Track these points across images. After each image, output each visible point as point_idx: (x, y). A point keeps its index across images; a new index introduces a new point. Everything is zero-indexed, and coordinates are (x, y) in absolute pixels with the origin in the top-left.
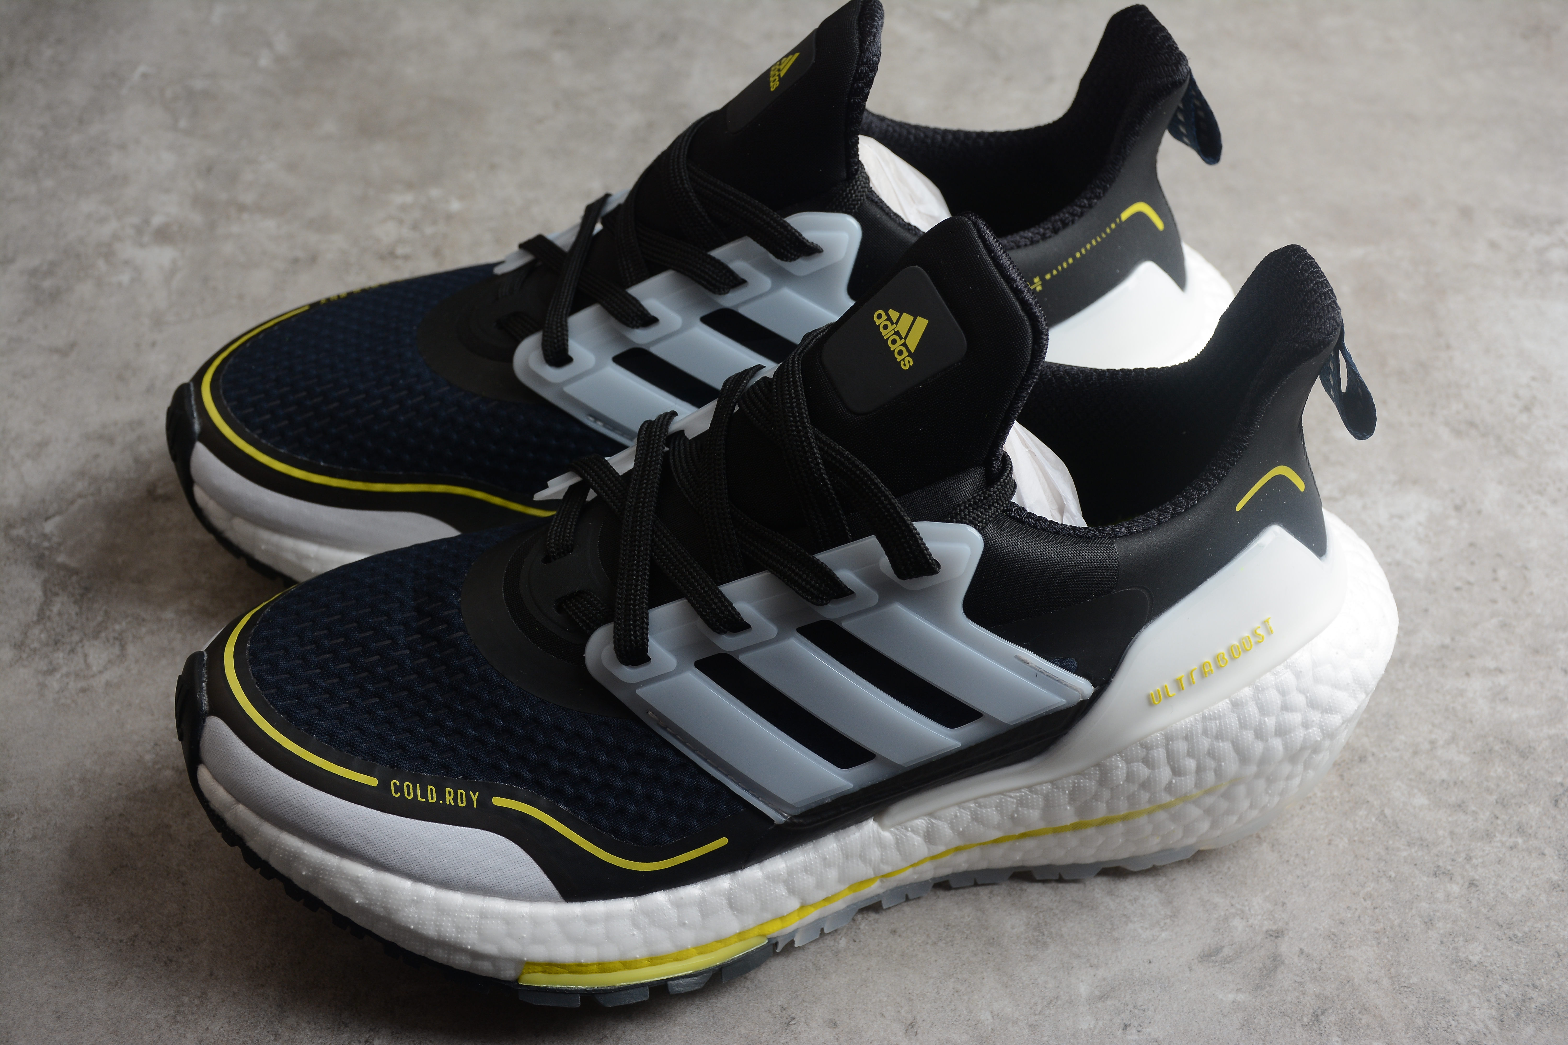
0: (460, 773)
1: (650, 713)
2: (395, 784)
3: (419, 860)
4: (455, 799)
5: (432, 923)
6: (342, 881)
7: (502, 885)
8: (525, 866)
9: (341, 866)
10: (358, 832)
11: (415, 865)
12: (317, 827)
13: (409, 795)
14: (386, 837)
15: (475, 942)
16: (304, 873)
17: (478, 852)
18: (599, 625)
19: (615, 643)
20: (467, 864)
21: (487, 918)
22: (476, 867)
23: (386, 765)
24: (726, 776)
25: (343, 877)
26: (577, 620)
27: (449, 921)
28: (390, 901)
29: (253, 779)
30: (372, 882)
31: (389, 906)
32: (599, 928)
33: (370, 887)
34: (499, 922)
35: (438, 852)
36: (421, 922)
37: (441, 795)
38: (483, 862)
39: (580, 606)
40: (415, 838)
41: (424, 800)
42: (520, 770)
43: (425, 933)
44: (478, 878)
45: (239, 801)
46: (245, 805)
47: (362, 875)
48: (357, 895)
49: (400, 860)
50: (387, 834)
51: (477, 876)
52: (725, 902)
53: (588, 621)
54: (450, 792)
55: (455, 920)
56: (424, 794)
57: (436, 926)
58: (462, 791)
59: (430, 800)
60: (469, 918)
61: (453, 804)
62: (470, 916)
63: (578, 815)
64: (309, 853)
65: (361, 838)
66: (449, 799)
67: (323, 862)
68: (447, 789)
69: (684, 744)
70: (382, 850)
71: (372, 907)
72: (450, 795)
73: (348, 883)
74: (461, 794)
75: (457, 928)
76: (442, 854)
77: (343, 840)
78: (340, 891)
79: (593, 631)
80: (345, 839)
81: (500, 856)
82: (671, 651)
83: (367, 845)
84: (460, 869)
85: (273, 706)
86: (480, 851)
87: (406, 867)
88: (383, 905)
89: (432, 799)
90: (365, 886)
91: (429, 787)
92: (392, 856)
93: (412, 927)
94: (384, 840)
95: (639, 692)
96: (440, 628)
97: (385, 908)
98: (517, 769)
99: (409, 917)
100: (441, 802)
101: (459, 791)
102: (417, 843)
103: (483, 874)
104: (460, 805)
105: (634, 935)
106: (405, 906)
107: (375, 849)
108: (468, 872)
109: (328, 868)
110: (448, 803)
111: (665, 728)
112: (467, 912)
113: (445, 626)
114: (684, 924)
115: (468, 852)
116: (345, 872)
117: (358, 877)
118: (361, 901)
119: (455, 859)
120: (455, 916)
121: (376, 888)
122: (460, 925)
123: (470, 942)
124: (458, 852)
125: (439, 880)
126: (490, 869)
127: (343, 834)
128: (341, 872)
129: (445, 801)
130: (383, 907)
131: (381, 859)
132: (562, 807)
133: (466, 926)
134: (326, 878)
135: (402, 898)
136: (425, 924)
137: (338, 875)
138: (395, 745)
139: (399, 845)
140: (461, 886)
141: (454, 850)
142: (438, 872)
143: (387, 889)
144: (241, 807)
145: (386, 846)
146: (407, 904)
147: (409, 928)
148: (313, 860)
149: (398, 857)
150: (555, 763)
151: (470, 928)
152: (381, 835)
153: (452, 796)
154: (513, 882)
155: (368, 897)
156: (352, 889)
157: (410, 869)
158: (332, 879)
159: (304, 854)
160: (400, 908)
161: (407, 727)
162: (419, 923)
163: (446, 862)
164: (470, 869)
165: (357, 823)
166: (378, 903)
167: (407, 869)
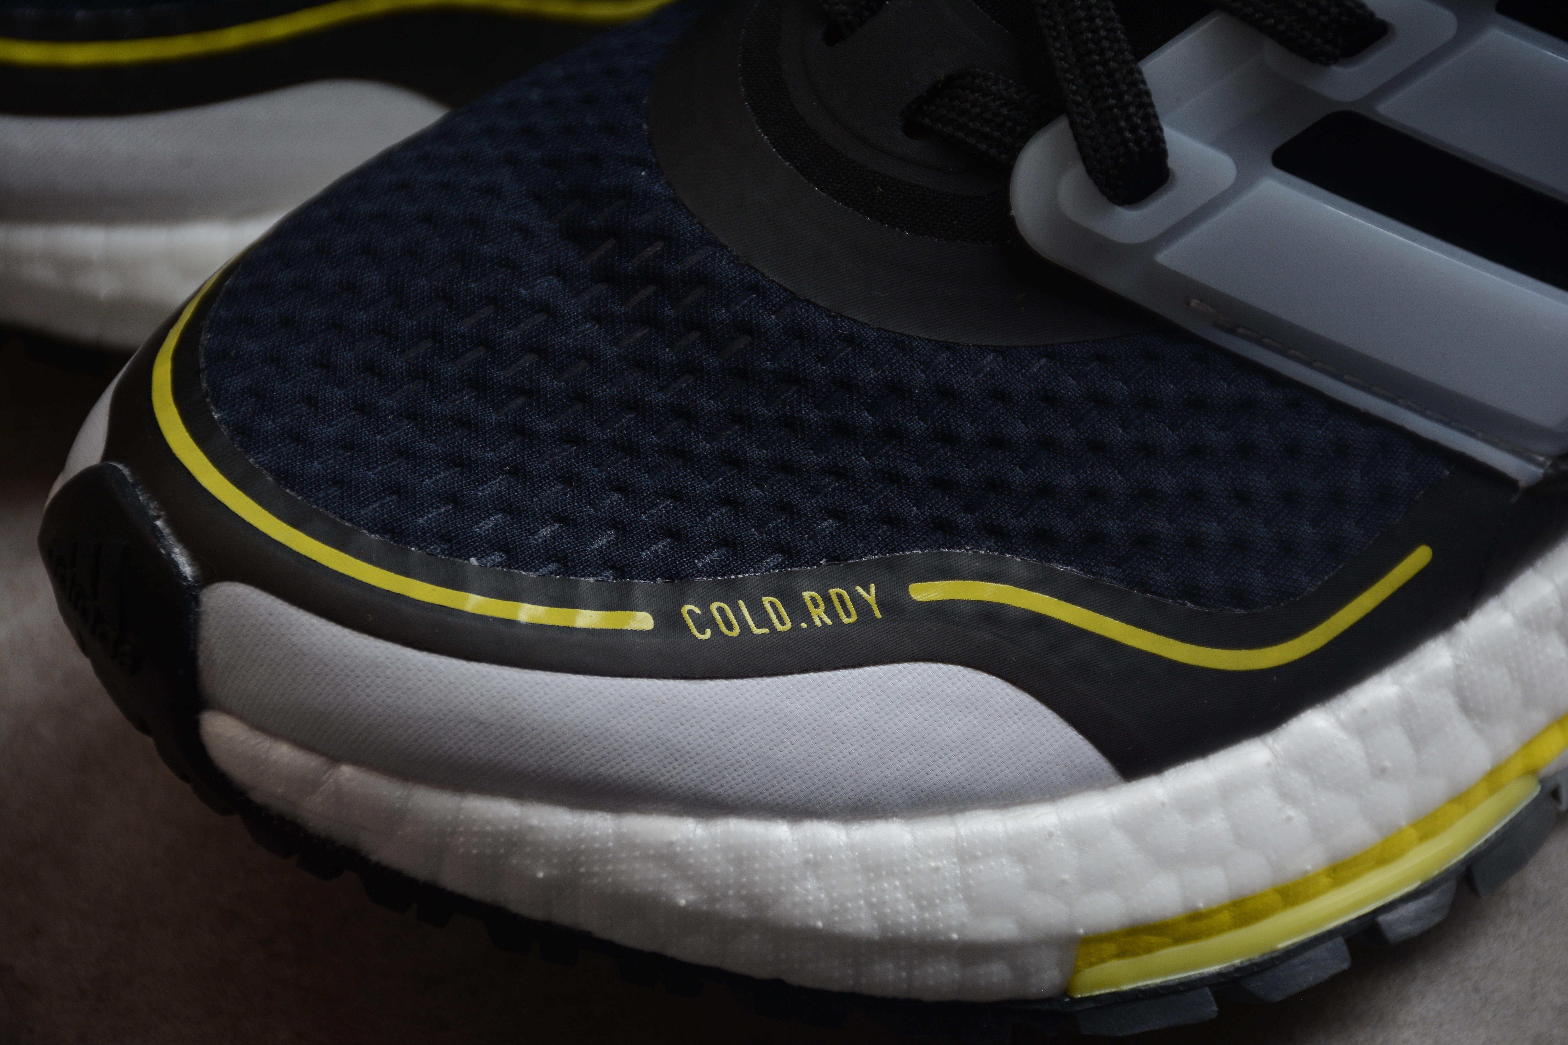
0: (820, 554)
1: (1194, 302)
2: (690, 612)
3: (798, 767)
4: (830, 611)
5: (862, 902)
6: (638, 865)
7: (986, 777)
8: (1025, 719)
9: (625, 830)
10: (648, 740)
11: (790, 780)
12: (553, 754)
13: (730, 627)
14: (712, 733)
15: (965, 920)
16: (541, 875)
17: (916, 713)
18: (1025, 137)
19: (1085, 159)
20: (902, 748)
21: (975, 858)
22: (921, 750)
23: (654, 579)
24: (1394, 401)
25: (637, 853)
26: (971, 140)
27: (896, 888)
28: (757, 878)
29: (368, 690)
30: (706, 847)
31: (757, 890)
32: (1214, 820)
33: (705, 860)
34: (1004, 861)
35: (833, 736)
36: (836, 906)
37: (798, 611)
38: (934, 734)
39: (968, 106)
40: (775, 718)
41: (766, 631)
42: (946, 512)
43: (850, 930)
44: (933, 774)
45: (335, 759)
46: (356, 761)
47: (679, 836)
48: (677, 887)
49: (755, 778)
50: (713, 725)
51: (929, 769)
52: (1451, 701)
53: (996, 134)
54: (813, 599)
55: (910, 881)
56: (762, 619)
57: (871, 906)
58: (839, 590)
59: (779, 627)
60: (937, 869)
61: (829, 622)
62: (939, 864)
63: (1102, 575)
64: (543, 825)
65: (657, 751)
66: (819, 616)
67: (583, 835)
68: (807, 595)
69: (1283, 352)
70: (711, 766)
71: (718, 906)
72: (816, 606)
73: (651, 865)
74: (840, 596)
75: (918, 898)
76: (843, 738)
77: (618, 767)
78: (637, 890)
79: (1014, 153)
80: (623, 763)
81: (966, 711)
82: (1215, 143)
83: (676, 763)
84: (890, 763)
85: (349, 520)
86: (922, 710)
87: (772, 790)
88: (744, 892)
89: (782, 623)
90: (692, 861)
91: (766, 601)
92: (735, 774)
93: (820, 924)
94: (711, 742)
95: (1165, 257)
96: (650, 252)
97: (750, 899)
98: (938, 509)
99: (808, 903)
100: (804, 625)
101: (832, 592)
102: (784, 728)
103: (940, 761)
104: (846, 620)
105: (1289, 819)
106: (794, 879)
107: (695, 767)
108: (909, 766)
109: (596, 846)
110: (818, 623)
111: (1231, 330)
112: (929, 856)
113: (658, 247)
114: (1384, 770)
115: (896, 720)
116: (638, 841)
117: (671, 844)
118: (691, 897)
119: (872, 743)
120: (906, 873)
121: (719, 858)
122: (924, 891)
123: (954, 923)
124: (875, 725)
125: (849, 802)
126: (952, 745)
127: (615, 753)
128: (627, 844)
129: (810, 621)
130: (742, 898)
131: (711, 788)
132: (1060, 568)
133: (936, 889)
134: (596, 869)
135: (783, 864)
136: (847, 909)
137: (623, 855)
138: (655, 531)
139: (746, 745)
140: (900, 801)
141: (865, 723)
142: (844, 784)
143: (744, 854)
144: (346, 771)
145: (719, 753)
146: (796, 875)
147: (815, 930)
148: (556, 837)
149: (751, 773)
150: (1017, 475)
151: (946, 891)
152: (702, 732)
153: (822, 607)
154: (1009, 762)
155: (704, 884)
156: (664, 876)
157: (782, 792)
158: (610, 867)
159: (532, 828)
160: (783, 888)
161: (663, 487)
162: (833, 912)
163: (856, 754)
164: (910, 758)
165: (640, 721)
166: (731, 892)
167: (776, 795)
